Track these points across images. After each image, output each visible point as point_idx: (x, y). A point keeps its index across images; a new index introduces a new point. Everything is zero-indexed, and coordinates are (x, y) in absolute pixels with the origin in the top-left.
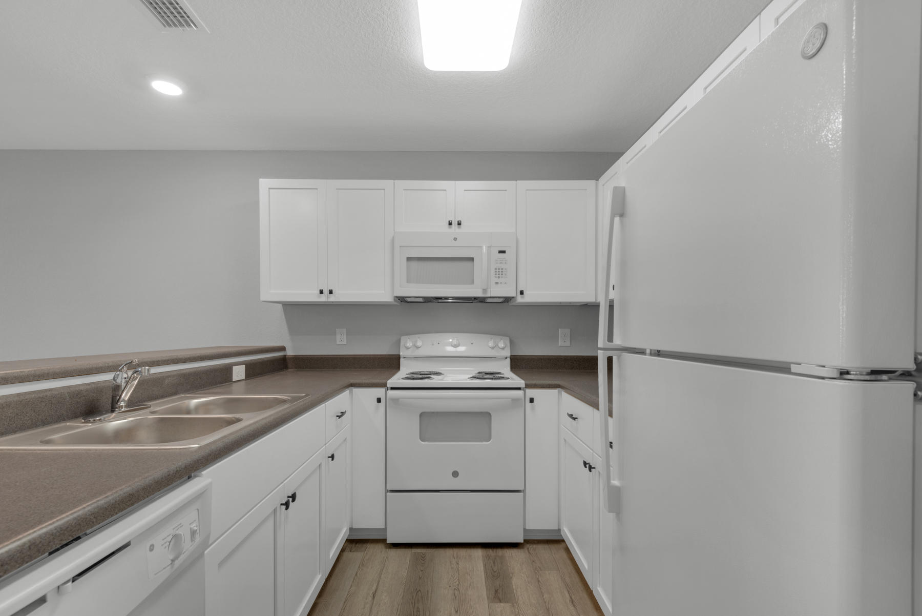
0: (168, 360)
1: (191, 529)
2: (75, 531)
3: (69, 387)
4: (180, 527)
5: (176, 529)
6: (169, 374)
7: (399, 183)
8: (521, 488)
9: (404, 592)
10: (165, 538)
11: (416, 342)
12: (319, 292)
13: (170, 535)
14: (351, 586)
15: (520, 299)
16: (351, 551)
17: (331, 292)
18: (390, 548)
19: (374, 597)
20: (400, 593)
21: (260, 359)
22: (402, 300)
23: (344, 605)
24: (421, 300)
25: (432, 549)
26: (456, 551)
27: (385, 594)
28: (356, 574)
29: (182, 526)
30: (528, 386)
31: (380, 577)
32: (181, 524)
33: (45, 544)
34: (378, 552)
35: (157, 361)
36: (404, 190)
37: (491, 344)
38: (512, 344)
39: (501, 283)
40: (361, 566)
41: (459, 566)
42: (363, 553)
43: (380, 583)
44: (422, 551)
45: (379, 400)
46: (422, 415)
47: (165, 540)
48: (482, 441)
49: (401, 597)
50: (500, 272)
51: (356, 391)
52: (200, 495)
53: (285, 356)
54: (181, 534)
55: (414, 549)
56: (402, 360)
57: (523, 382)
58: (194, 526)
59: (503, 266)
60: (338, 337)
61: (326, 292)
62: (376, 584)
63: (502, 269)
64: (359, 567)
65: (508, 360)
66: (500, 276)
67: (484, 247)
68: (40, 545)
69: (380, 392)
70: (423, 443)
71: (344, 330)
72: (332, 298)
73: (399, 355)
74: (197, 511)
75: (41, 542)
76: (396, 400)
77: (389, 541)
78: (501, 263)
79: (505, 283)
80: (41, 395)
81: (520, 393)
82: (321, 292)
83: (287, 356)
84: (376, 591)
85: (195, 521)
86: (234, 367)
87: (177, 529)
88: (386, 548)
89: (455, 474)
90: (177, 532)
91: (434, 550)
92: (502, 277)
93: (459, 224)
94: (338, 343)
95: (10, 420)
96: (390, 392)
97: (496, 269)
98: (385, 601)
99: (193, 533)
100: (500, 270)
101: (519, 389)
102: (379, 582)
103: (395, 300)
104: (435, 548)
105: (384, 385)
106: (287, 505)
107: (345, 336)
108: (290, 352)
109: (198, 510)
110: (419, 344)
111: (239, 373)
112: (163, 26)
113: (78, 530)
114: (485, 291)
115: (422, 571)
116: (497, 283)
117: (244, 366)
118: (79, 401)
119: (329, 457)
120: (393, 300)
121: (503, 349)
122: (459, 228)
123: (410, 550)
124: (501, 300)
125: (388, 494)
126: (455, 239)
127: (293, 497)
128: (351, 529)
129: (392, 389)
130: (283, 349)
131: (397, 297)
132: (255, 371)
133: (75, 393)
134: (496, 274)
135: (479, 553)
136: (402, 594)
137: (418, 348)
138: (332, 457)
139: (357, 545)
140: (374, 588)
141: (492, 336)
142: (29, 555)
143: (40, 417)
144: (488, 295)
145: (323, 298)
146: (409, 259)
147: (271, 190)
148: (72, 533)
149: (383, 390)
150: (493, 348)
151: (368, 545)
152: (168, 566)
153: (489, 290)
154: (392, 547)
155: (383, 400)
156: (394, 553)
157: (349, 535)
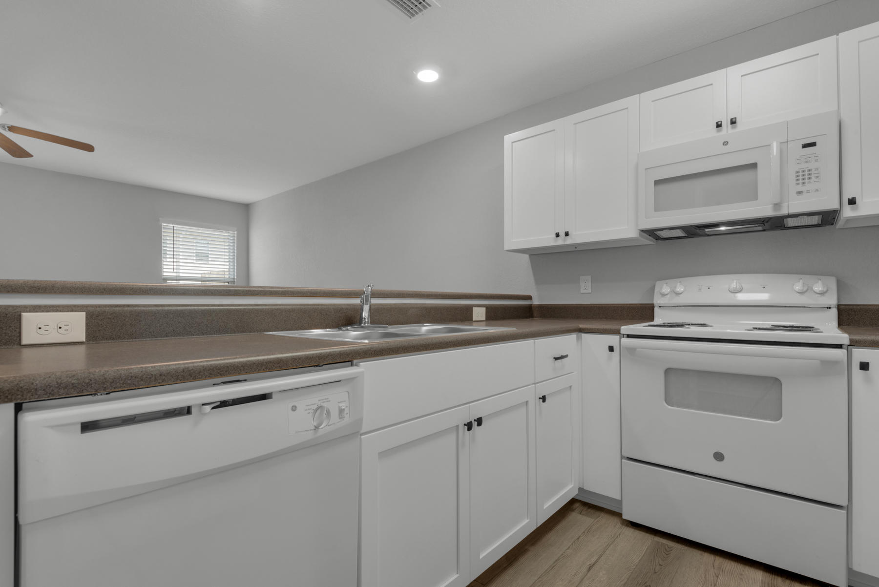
0: (412, 294)
1: (339, 407)
2: (222, 371)
3: (334, 304)
4: (327, 401)
5: (322, 401)
6: (413, 306)
7: (645, 95)
8: (844, 503)
9: (628, 579)
10: (310, 405)
11: (675, 287)
12: (555, 236)
13: (315, 404)
14: (569, 547)
15: (848, 212)
16: (580, 513)
17: (567, 234)
18: (627, 525)
19: (589, 570)
20: (623, 578)
21: (503, 305)
22: (652, 233)
23: (554, 563)
24: (680, 233)
25: (683, 546)
26: (719, 560)
27: (604, 572)
28: (578, 539)
29: (329, 401)
30: (853, 344)
31: (604, 552)
32: (328, 399)
33: (196, 372)
34: (611, 526)
35: (403, 294)
36: (653, 101)
37: (798, 287)
38: (841, 286)
39: (808, 192)
40: (586, 532)
41: (719, 580)
42: (593, 520)
43: (603, 558)
44: (668, 544)
45: (611, 349)
46: (668, 371)
47: (309, 407)
48: (766, 419)
49: (623, 583)
50: (805, 176)
51: (585, 336)
52: (350, 380)
53: (531, 305)
54: (325, 407)
55: (659, 538)
56: (656, 310)
57: (846, 336)
58: (343, 405)
59: (812, 166)
60: (582, 285)
61: (562, 234)
62: (597, 558)
63: (809, 170)
64: (584, 532)
65: (834, 312)
66: (806, 181)
67: (775, 144)
68: (192, 372)
69: (613, 340)
70: (669, 407)
71: (589, 278)
72: (569, 241)
73: (653, 304)
74: (347, 394)
75: (193, 369)
76: (632, 350)
77: (624, 517)
78: (807, 162)
79: (817, 190)
80: (315, 307)
81: (841, 353)
82: (557, 235)
83: (533, 306)
84: (594, 564)
85: (345, 401)
86: (474, 308)
87: (324, 402)
88: (623, 524)
89: (719, 457)
90: (323, 404)
91: (686, 548)
92: (810, 183)
93: (733, 122)
94: (582, 292)
95: (294, 321)
96: (625, 340)
97: (798, 172)
98: (602, 579)
99: (341, 411)
100: (806, 173)
101: (840, 346)
102: (601, 556)
103: (640, 235)
104: (688, 546)
105: (617, 332)
106: (469, 426)
107: (590, 284)
108: (536, 301)
109: (348, 392)
110: (680, 288)
111: (479, 313)
112: (409, 18)
113: (226, 371)
114: (777, 206)
115: (660, 565)
116: (800, 193)
117: (485, 308)
118: (341, 315)
119: (540, 398)
120: (638, 236)
121: (822, 294)
122: (733, 128)
123: (652, 536)
124: (815, 220)
125: (623, 460)
126: (726, 143)
127: (479, 421)
128: (581, 490)
129: (629, 336)
130: (529, 298)
131: (642, 231)
132: (495, 315)
133: (338, 309)
134: (798, 180)
135: (759, 575)
136: (626, 580)
137: (678, 294)
138: (544, 399)
139: (589, 510)
140: (593, 560)
141: (802, 276)
142: (182, 376)
143: (314, 323)
144: (784, 211)
145: (560, 242)
146: (657, 183)
147: (514, 144)
148: (221, 371)
149: (617, 337)
150: (801, 293)
151: (602, 514)
152: (311, 430)
153: (785, 205)
154: (630, 525)
155: (616, 349)
156: (630, 532)
157: (577, 495)
